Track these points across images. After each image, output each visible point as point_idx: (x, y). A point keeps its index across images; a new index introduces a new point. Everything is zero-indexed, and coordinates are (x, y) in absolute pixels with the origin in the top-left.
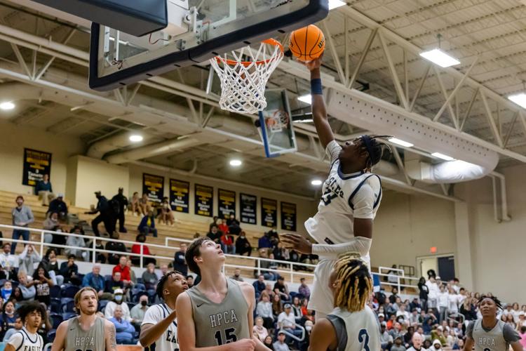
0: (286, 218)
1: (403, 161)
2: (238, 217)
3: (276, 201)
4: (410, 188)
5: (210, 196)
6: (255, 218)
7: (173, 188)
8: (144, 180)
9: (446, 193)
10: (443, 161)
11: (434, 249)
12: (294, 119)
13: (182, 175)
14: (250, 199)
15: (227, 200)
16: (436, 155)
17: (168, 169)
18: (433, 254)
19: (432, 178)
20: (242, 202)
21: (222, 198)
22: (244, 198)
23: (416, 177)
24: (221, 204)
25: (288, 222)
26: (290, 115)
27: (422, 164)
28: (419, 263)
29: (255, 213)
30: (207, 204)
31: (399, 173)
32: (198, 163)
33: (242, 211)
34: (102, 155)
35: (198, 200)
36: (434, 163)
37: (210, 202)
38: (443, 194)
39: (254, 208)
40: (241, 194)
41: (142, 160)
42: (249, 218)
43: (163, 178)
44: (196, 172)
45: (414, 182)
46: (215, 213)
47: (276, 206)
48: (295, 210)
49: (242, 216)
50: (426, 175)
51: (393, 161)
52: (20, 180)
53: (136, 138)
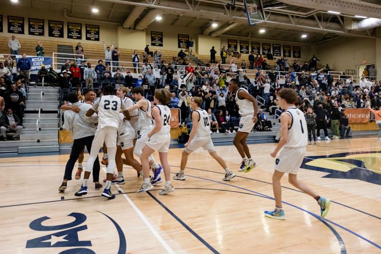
0: (295, 53)
1: (343, 21)
2: (272, 53)
3: (290, 46)
4: (347, 34)
5: (258, 46)
6: (280, 54)
7: (242, 44)
8: (228, 42)
9: (370, 35)
10: (363, 19)
11: (365, 62)
13: (245, 38)
14: (277, 46)
15: (266, 47)
16: (357, 16)
17: (238, 37)
18: (364, 64)
19: (358, 28)
20: (273, 47)
21: (264, 47)
22: (275, 46)
23: (350, 29)
24: (264, 49)
25: (296, 54)
26: (262, 5)
27: (352, 22)
28: (357, 69)
29: (280, 51)
30: (257, 49)
31: (342, 28)
32: (252, 33)
33: (273, 51)
34: (208, 34)
35: (253, 48)
36: (359, 20)
37: (259, 49)
38: (367, 35)
39: (280, 50)
40: (273, 44)
41: (223, 34)
42: (277, 54)
43: (237, 41)
44: (251, 37)
45: (350, 31)
46: (261, 53)
47: (290, 48)
48: (300, 49)
49: (274, 53)
50: (354, 27)
51: (338, 22)
52: (177, 46)
53: (215, 25)
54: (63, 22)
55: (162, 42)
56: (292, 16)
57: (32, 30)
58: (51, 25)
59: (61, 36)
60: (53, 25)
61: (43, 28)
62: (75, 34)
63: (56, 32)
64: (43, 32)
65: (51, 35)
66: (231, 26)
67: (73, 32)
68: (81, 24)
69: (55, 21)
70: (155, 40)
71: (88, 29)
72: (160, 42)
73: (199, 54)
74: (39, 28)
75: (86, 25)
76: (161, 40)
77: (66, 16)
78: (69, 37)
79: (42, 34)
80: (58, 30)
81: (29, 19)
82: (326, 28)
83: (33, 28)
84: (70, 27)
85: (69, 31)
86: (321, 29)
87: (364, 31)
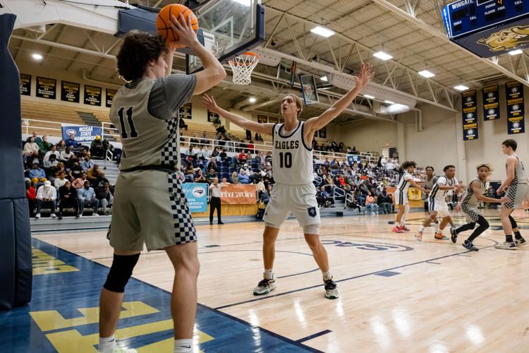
1: (372, 105)
4: (376, 117)
8: (258, 117)
9: (393, 119)
10: (390, 104)
11: (387, 145)
12: (318, 88)
16: (387, 102)
17: (268, 113)
18: (387, 147)
19: (386, 112)
23: (378, 112)
26: (316, 86)
27: (381, 106)
28: (381, 151)
31: (371, 111)
34: (240, 108)
36: (386, 105)
38: (391, 119)
41: (257, 109)
45: (377, 114)
50: (383, 111)
51: (368, 105)
52: (207, 119)
53: (252, 100)
54: (79, 85)
55: (190, 114)
56: (331, 97)
57: (40, 91)
58: (65, 87)
59: (77, 100)
60: (67, 87)
61: (54, 89)
62: (93, 100)
63: (71, 96)
64: (55, 94)
65: (64, 98)
66: (269, 103)
67: (91, 96)
68: (101, 88)
69: (70, 83)
70: (183, 111)
71: (109, 94)
72: (188, 114)
73: (231, 129)
74: (50, 90)
75: (107, 90)
76: (190, 111)
77: (84, 78)
78: (86, 102)
79: (53, 97)
80: (73, 93)
81: (37, 77)
82: (359, 110)
83: (43, 89)
84: (87, 91)
85: (87, 96)
86: (355, 111)
87: (388, 116)
